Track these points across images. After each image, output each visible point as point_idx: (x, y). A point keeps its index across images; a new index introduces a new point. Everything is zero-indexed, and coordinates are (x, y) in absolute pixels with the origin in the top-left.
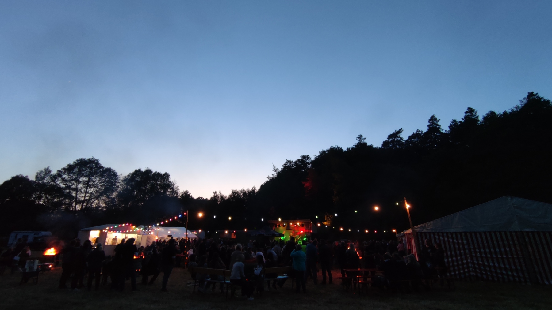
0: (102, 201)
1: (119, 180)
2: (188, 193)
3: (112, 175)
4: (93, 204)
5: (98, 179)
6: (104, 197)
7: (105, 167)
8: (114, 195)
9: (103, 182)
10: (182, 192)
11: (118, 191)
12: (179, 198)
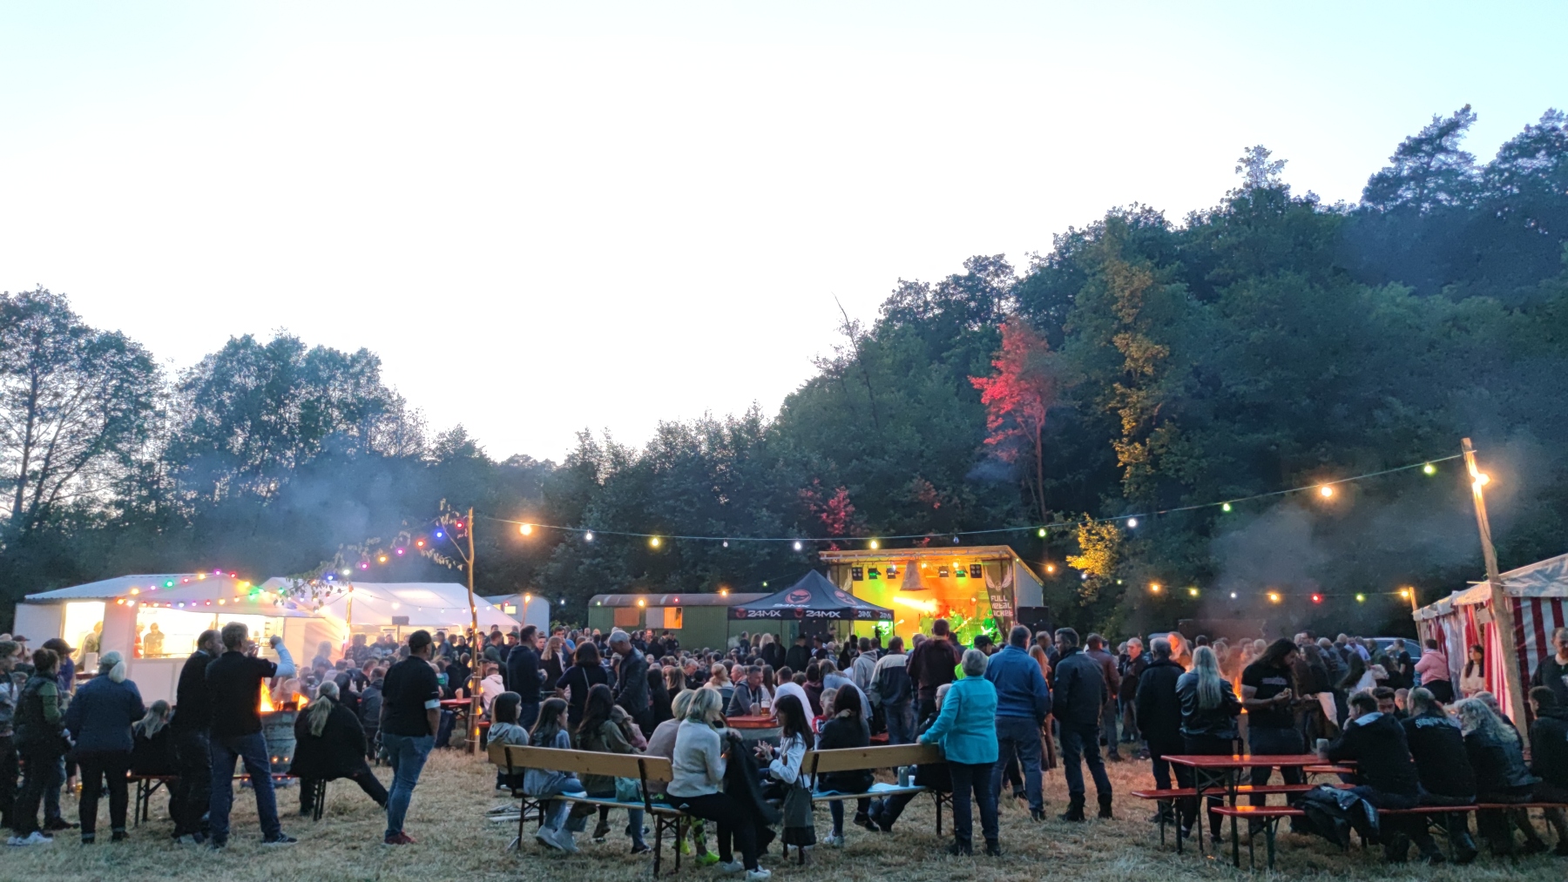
0: (101, 476)
1: (166, 383)
2: (467, 439)
3: (129, 364)
4: (63, 492)
5: (73, 383)
6: (107, 461)
7: (97, 331)
8: (149, 451)
9: (98, 397)
10: (442, 435)
11: (164, 435)
12: (428, 459)
